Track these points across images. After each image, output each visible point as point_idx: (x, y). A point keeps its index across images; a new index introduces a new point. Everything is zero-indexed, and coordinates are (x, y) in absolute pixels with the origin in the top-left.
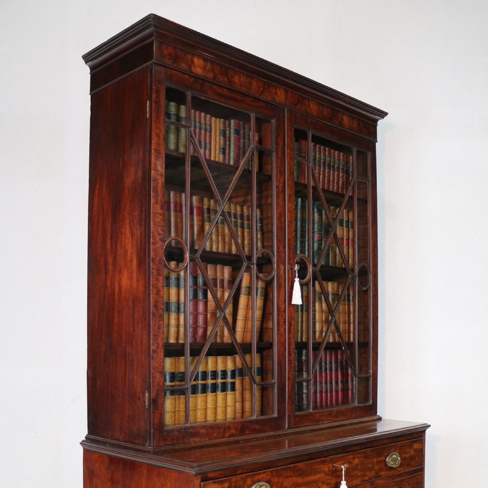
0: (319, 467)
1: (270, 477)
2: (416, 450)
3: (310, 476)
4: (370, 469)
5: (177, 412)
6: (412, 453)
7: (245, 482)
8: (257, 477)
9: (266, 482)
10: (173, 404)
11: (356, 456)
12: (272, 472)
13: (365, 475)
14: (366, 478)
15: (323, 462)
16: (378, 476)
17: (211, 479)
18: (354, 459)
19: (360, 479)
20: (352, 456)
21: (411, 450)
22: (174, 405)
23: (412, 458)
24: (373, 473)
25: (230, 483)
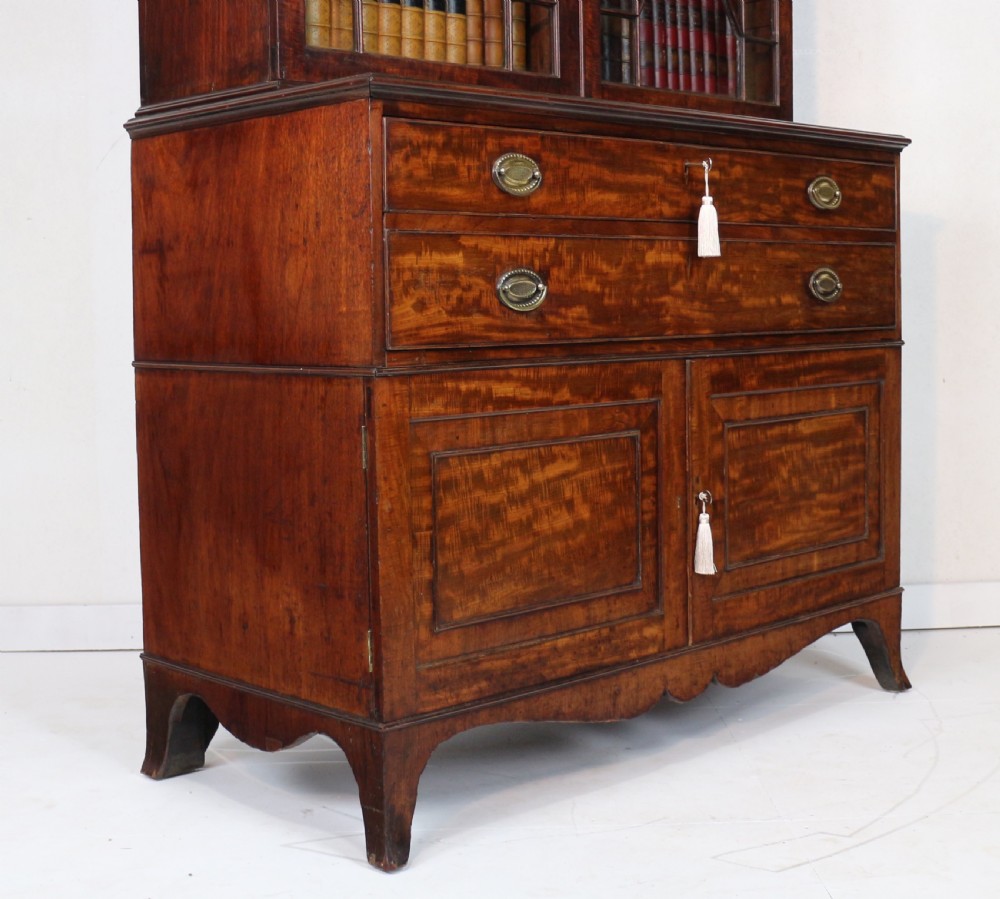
0: (651, 158)
1: (539, 147)
2: (876, 188)
3: (631, 172)
4: (773, 199)
5: (334, 32)
6: (869, 192)
7: (482, 144)
8: (507, 141)
9: (530, 156)
10: (326, 11)
11: (738, 159)
12: (543, 137)
13: (758, 209)
14: (763, 218)
15: (662, 151)
16: (788, 220)
17: (406, 115)
18: (732, 164)
19: (747, 213)
20: (726, 157)
21: (867, 186)
22: (327, 14)
23: (869, 204)
24: (777, 210)
25: (449, 137)
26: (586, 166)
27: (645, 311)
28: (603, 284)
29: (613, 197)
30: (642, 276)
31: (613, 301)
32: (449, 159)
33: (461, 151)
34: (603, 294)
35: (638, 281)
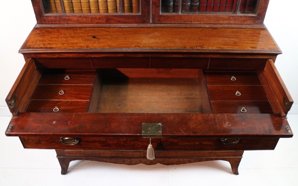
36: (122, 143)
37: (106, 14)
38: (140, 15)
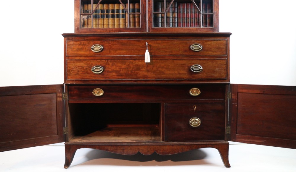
2: (218, 45)
3: (129, 46)
9: (100, 45)
18: (162, 42)
19: (167, 53)
21: (215, 45)
25: (81, 43)
26: (116, 46)
27: (132, 74)
28: (120, 69)
29: (124, 51)
30: (132, 67)
31: (123, 72)
32: (81, 47)
33: (84, 45)
34: (120, 71)
35: (131, 68)
36: (130, 72)
37: (119, 28)
38: (140, 28)
